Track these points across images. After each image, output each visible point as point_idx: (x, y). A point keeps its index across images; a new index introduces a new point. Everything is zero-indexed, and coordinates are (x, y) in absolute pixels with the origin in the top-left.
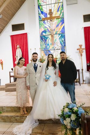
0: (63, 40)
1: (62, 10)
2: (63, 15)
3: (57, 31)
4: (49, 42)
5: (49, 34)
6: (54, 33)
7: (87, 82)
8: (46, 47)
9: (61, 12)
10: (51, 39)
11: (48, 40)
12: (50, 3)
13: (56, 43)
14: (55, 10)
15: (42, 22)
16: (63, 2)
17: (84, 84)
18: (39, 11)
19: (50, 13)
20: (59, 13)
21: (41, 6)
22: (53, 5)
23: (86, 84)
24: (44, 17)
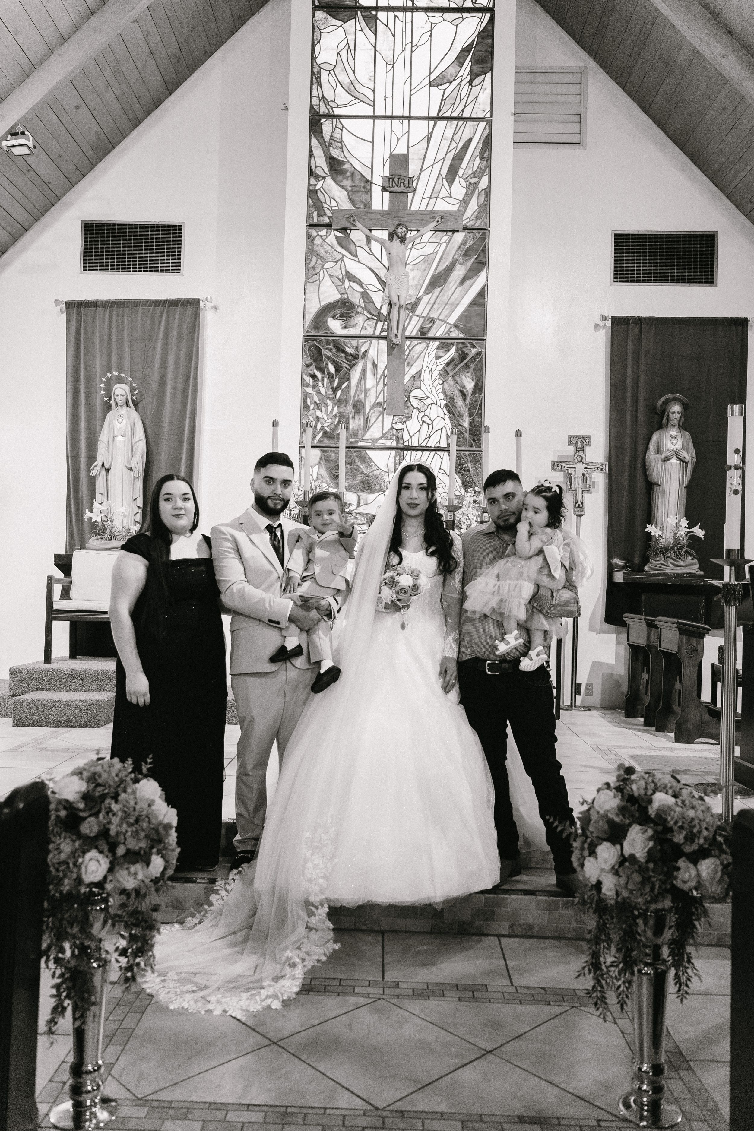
0: (469, 385)
1: (478, 174)
2: (485, 208)
3: (433, 315)
4: (366, 391)
5: (369, 332)
6: (412, 329)
7: (596, 698)
8: (342, 420)
9: (471, 189)
10: (382, 366)
11: (364, 372)
12: (397, 113)
13: (415, 403)
14: (428, 162)
15: (332, 239)
16: (489, 121)
17: (575, 712)
18: (311, 154)
19: (391, 178)
20: (459, 189)
21: (331, 116)
22: (420, 128)
23: (594, 713)
24: (346, 205)
